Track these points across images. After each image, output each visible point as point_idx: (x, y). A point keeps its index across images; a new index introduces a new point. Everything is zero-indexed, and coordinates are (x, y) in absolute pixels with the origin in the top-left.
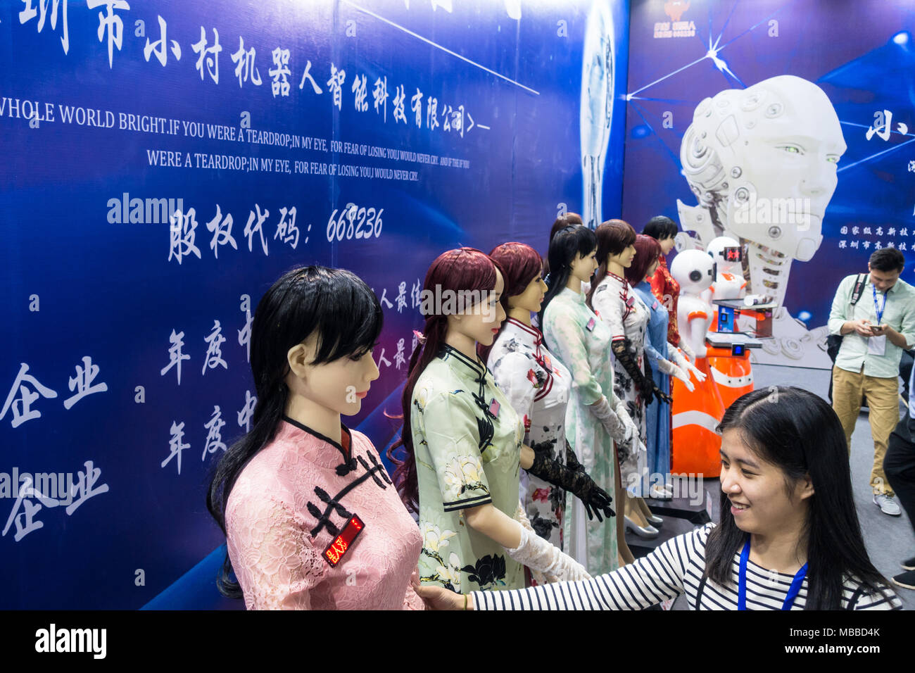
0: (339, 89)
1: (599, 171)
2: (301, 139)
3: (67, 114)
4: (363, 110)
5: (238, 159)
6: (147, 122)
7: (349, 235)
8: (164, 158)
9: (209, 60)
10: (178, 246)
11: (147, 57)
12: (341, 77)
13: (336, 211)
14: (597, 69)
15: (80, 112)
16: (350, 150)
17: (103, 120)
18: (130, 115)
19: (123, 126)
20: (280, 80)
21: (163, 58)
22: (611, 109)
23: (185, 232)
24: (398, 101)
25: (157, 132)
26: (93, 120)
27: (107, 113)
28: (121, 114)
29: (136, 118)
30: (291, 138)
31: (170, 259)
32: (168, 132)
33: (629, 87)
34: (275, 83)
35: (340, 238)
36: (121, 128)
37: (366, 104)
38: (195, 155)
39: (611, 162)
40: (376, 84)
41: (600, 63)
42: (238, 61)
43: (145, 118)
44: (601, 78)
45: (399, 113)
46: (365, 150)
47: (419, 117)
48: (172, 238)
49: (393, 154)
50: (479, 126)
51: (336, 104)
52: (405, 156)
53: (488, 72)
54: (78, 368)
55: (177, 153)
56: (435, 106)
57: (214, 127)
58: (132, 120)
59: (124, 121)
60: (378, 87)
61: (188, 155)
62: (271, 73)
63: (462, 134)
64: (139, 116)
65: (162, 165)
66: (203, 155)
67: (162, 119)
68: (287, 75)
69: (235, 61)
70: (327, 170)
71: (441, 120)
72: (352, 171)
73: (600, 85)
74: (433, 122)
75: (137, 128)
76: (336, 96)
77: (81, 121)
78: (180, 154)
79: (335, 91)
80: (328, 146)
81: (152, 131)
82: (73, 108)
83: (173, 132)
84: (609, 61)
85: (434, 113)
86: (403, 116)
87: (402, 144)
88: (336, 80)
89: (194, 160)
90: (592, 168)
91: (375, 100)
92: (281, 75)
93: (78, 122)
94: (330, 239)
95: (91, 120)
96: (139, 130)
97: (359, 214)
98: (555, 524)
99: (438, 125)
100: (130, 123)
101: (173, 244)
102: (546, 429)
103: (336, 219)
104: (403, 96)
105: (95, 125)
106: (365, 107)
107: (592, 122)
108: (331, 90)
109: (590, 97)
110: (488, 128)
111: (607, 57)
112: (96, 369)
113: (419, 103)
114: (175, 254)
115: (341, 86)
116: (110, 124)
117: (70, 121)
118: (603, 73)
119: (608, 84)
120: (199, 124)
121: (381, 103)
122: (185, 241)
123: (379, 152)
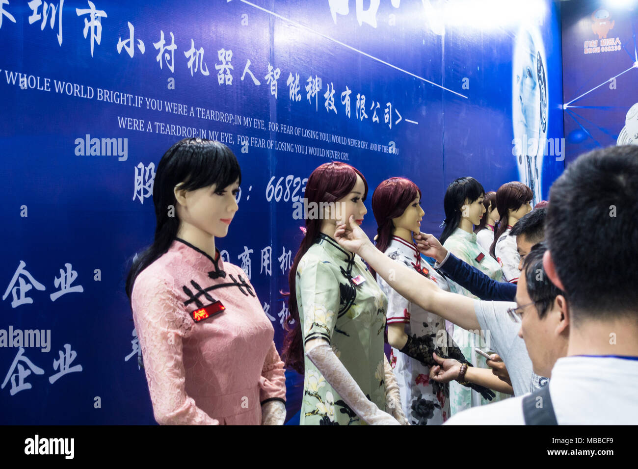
0: (275, 82)
1: (537, 170)
2: (242, 118)
3: (59, 87)
4: (297, 101)
5: (189, 129)
6: (118, 96)
7: (286, 198)
8: (131, 124)
9: (167, 55)
10: (140, 190)
11: (119, 50)
12: (277, 73)
13: (274, 178)
14: (528, 81)
15: (69, 86)
16: (286, 131)
17: (85, 92)
18: (105, 91)
19: (100, 97)
20: (225, 72)
21: (131, 52)
22: (546, 115)
23: (146, 180)
24: (329, 95)
25: (125, 104)
26: (78, 92)
27: (88, 88)
28: (98, 89)
29: (110, 93)
30: (234, 117)
31: (134, 199)
32: (134, 105)
33: (564, 98)
34: (220, 74)
35: (278, 200)
36: (98, 99)
37: (300, 95)
38: (155, 123)
39: (550, 162)
40: (308, 81)
41: (531, 75)
42: (190, 57)
43: (117, 94)
44: (534, 88)
45: (330, 105)
46: (299, 132)
47: (348, 109)
48: (136, 184)
49: (324, 137)
50: (406, 120)
51: (272, 94)
52: (335, 139)
53: (414, 77)
54: (62, 271)
55: (140, 121)
56: (363, 102)
57: (170, 105)
58: (107, 94)
59: (101, 94)
60: (310, 83)
61: (150, 122)
62: (217, 67)
63: (390, 126)
64: (112, 92)
65: (129, 128)
66: (161, 124)
67: (130, 96)
68: (230, 69)
69: (187, 57)
70: (266, 144)
71: (370, 113)
72: (288, 147)
73: (533, 95)
74: (362, 114)
75: (110, 100)
76: (272, 88)
77: (69, 92)
78: (143, 121)
79: (272, 84)
80: (266, 125)
81: (122, 103)
82: (64, 83)
83: (138, 105)
84: (542, 74)
85: (363, 106)
86: (333, 107)
87: (333, 129)
88: (273, 76)
89: (154, 127)
90: (529, 166)
91: (308, 93)
92: (225, 69)
93: (67, 93)
94: (269, 199)
95: (76, 92)
96: (112, 101)
97: (295, 182)
98: (437, 406)
99: (366, 117)
100: (105, 96)
101: (137, 188)
102: (426, 325)
103: (274, 183)
104: (333, 92)
105: (79, 96)
106: (299, 98)
107: (526, 126)
108: (268, 83)
109: (522, 104)
110: (417, 123)
111: (539, 71)
112: (75, 274)
113: (348, 98)
114: (138, 196)
115: (277, 80)
116: (90, 96)
117: (62, 92)
118: (535, 84)
119: (541, 94)
120: (158, 101)
121: (313, 96)
122: (146, 187)
123: (312, 134)
